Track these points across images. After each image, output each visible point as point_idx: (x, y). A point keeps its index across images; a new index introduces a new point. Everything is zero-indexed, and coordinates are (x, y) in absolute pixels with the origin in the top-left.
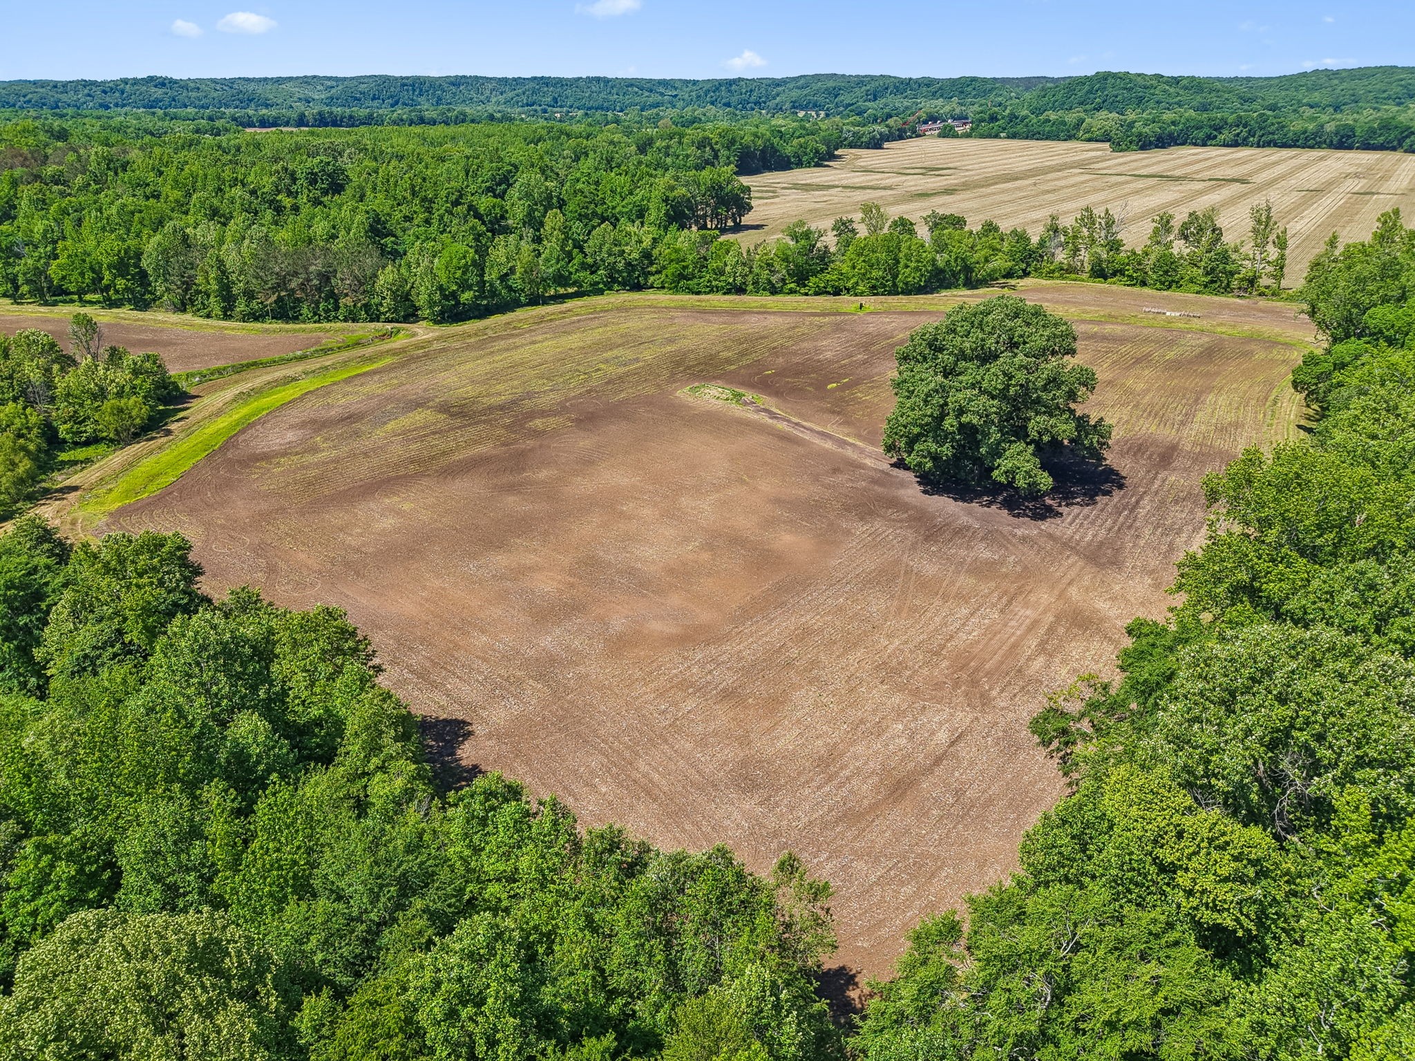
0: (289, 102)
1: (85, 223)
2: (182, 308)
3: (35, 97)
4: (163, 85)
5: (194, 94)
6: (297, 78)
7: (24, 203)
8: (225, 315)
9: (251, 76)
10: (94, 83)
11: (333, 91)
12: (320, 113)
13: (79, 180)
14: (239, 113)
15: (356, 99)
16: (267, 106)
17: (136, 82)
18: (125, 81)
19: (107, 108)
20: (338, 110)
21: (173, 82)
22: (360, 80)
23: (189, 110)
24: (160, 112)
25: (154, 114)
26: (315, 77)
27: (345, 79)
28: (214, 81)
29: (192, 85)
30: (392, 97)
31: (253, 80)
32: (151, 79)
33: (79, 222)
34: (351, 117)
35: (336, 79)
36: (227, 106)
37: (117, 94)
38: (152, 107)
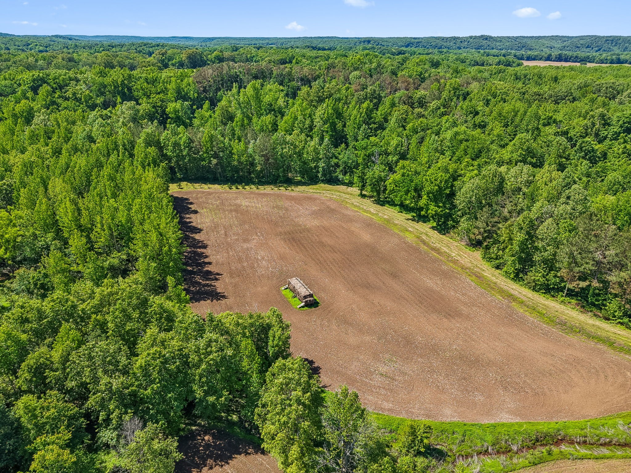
0: (541, 48)
1: (425, 143)
2: (476, 244)
3: (434, 44)
4: (487, 39)
5: (498, 44)
6: (548, 37)
7: (393, 120)
8: (517, 275)
9: (526, 36)
10: (458, 38)
11: (565, 43)
12: (559, 55)
13: (433, 104)
14: (518, 53)
15: (578, 47)
16: (530, 50)
17: (476, 37)
18: (471, 37)
19: (460, 49)
20: (569, 53)
21: (491, 37)
22: (581, 38)
23: (494, 51)
24: (482, 51)
25: (479, 52)
26: (557, 36)
27: (573, 37)
28: (509, 37)
29: (499, 39)
30: (598, 46)
31: (527, 37)
32: (482, 36)
33: (421, 141)
34: (576, 57)
35: (568, 37)
36: (512, 49)
37: (466, 43)
38: (478, 49)
